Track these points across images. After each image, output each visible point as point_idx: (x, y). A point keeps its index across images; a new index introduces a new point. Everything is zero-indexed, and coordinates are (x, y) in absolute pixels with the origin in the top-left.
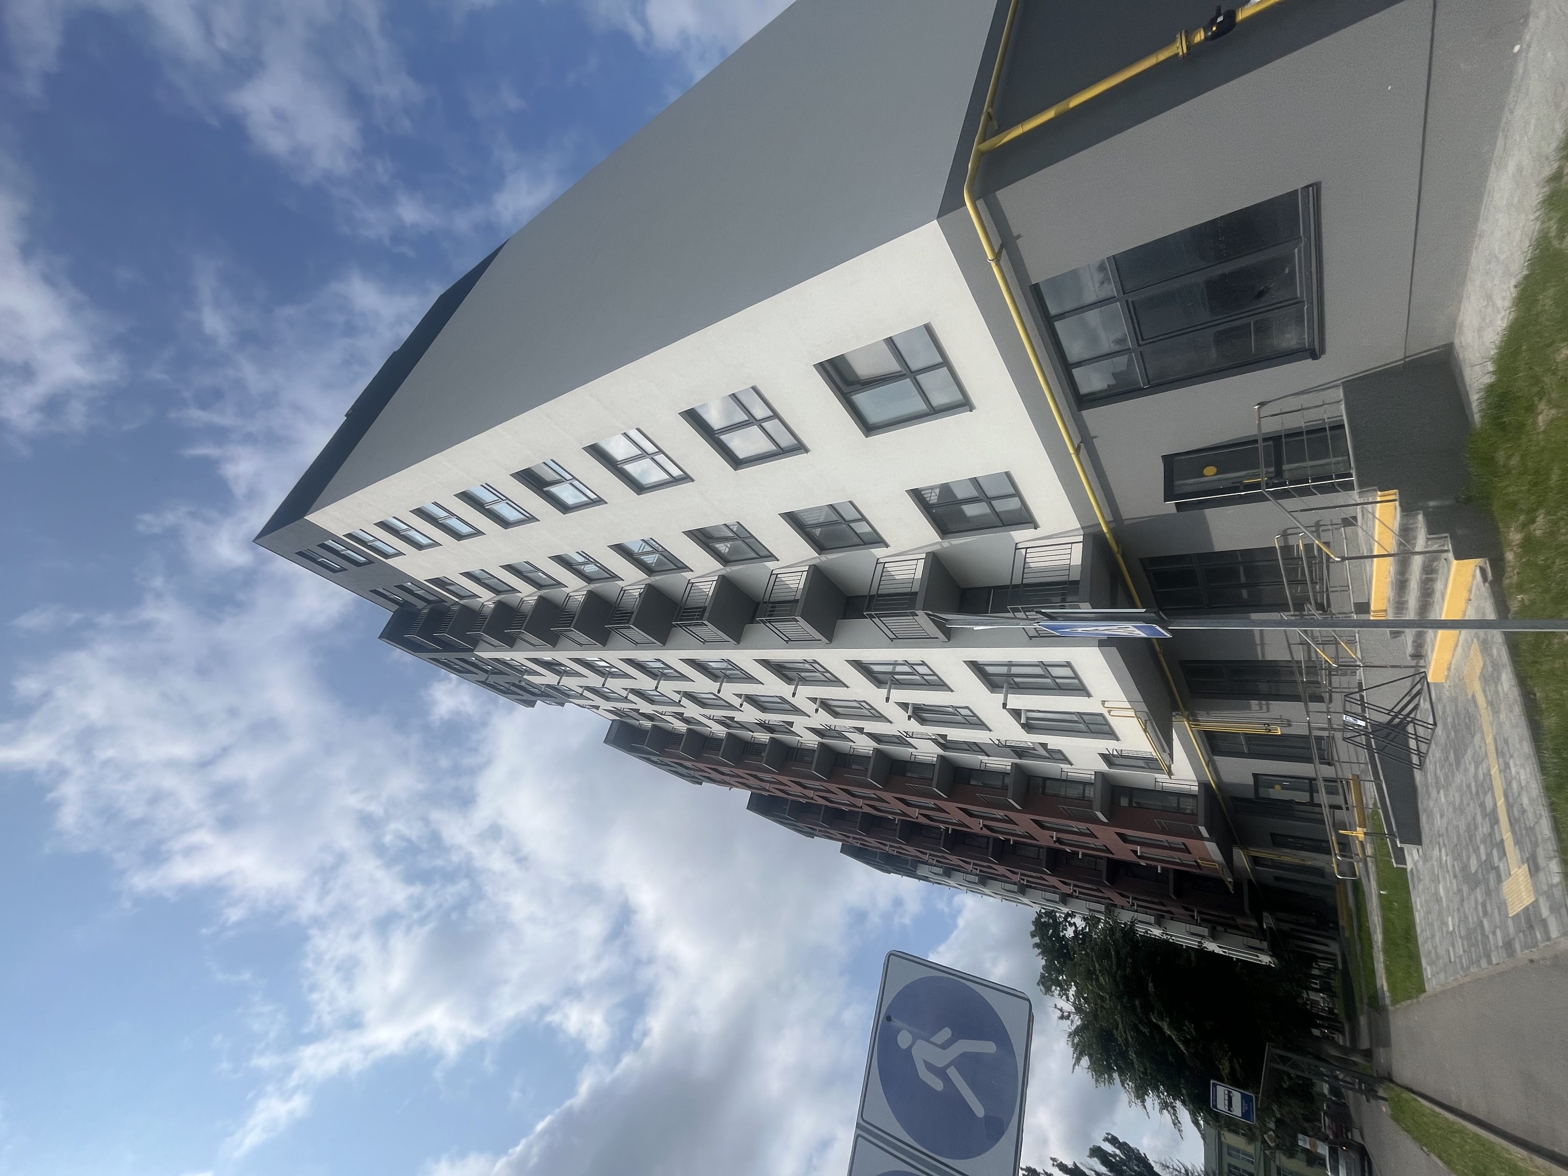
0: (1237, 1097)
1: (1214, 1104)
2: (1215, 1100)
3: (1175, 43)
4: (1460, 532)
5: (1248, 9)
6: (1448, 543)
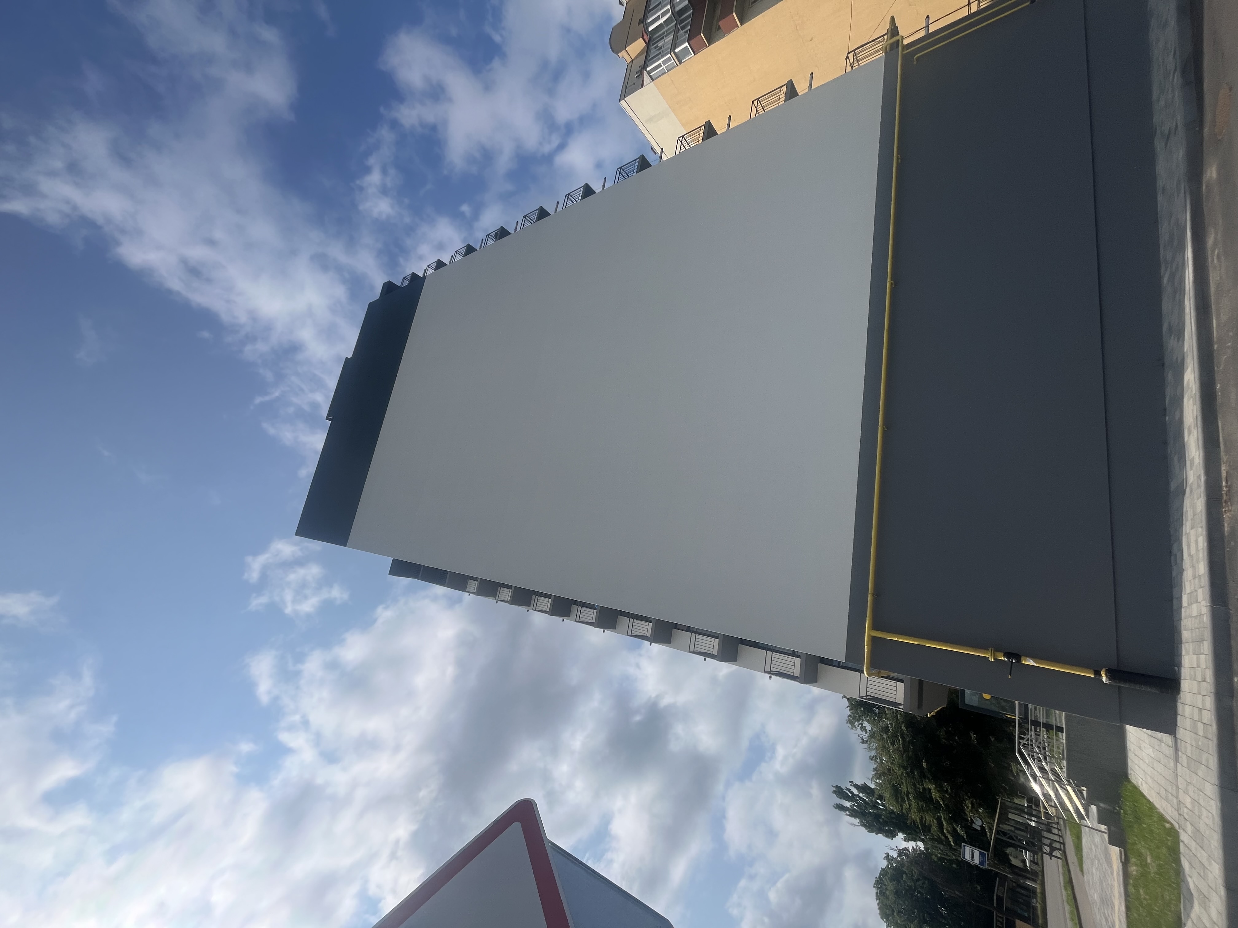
0: (977, 853)
1: (964, 856)
2: (964, 854)
3: (987, 651)
4: (1113, 829)
5: (1028, 661)
6: (1107, 831)
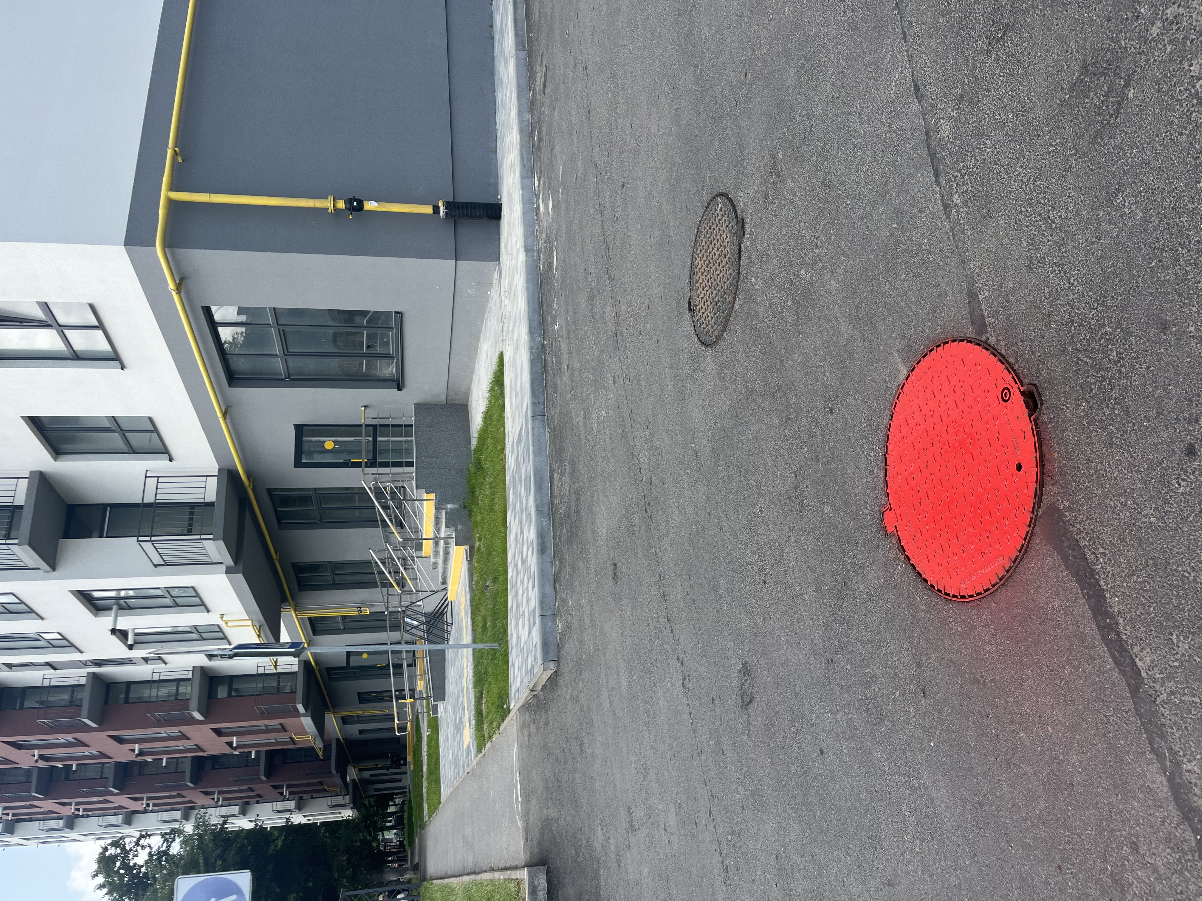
3: (326, 200)
4: (459, 527)
5: (370, 206)
6: (454, 534)
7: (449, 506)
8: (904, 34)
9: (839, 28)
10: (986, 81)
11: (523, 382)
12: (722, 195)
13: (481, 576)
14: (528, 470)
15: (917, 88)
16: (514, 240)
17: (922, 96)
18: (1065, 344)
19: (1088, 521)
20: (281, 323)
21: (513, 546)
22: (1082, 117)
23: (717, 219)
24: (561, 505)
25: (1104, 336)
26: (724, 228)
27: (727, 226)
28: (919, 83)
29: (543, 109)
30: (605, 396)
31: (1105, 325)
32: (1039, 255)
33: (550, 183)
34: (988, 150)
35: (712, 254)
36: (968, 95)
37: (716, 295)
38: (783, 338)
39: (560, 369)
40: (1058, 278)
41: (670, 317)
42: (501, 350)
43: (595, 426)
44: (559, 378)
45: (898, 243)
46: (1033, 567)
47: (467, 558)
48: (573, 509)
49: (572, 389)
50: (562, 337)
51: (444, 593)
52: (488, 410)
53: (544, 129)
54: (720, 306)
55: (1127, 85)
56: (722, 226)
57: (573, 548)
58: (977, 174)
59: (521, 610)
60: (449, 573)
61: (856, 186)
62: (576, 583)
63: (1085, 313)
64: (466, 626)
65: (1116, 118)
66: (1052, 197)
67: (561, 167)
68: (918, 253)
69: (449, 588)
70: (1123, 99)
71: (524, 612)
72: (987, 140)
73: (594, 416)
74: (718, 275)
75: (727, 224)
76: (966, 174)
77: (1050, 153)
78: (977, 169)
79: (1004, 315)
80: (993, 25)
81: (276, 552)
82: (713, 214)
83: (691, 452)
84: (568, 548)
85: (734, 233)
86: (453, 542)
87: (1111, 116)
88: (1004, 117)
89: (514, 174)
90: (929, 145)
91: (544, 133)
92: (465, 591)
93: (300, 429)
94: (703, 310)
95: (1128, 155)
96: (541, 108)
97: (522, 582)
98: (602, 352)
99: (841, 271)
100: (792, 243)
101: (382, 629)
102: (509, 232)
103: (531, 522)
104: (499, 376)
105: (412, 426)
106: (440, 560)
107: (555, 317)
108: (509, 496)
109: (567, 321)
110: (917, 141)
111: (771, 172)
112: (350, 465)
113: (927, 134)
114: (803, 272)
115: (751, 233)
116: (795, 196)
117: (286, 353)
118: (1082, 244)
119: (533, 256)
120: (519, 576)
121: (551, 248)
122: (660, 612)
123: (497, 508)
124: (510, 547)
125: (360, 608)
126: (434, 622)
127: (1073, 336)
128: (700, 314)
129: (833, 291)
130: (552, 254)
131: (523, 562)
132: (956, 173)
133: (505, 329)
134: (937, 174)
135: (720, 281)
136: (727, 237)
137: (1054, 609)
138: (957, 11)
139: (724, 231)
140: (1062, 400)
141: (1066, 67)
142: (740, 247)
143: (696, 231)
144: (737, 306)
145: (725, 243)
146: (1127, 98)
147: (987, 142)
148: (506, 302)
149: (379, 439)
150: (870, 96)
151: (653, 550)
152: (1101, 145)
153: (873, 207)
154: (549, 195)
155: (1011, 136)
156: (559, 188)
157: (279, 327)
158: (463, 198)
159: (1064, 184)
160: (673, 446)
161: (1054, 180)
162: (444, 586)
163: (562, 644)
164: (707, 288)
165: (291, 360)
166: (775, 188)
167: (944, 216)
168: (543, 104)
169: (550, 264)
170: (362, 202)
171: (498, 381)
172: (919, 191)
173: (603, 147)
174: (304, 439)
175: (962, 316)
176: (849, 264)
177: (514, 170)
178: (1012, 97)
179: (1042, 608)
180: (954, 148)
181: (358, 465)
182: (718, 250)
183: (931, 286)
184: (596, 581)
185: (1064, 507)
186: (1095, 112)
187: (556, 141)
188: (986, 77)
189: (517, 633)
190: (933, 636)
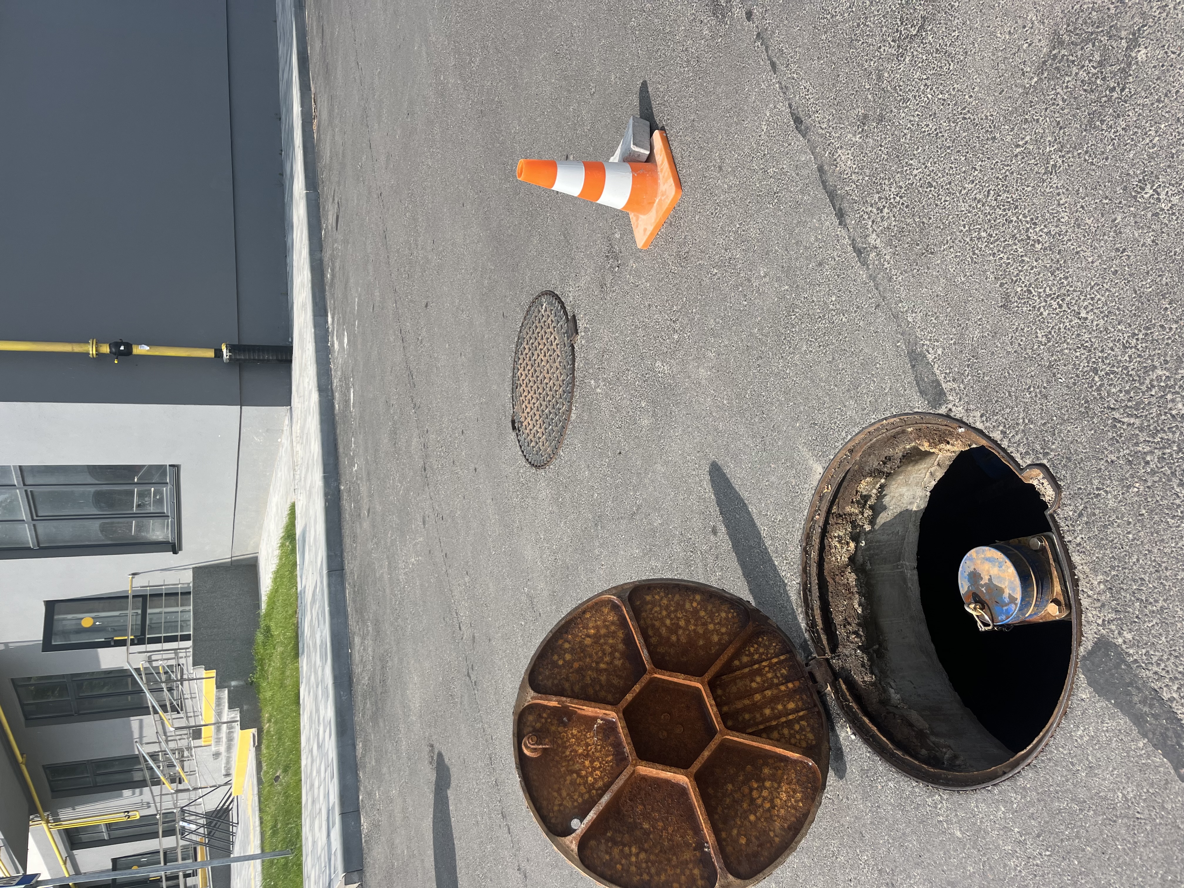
3: (87, 345)
4: (245, 707)
5: (141, 350)
6: (238, 716)
7: (233, 683)
8: (773, 65)
9: (683, 79)
10: (901, 90)
11: (318, 534)
12: (546, 294)
13: (270, 766)
14: (324, 634)
15: (798, 121)
16: (307, 380)
17: (807, 128)
18: (1087, 402)
19: (1172, 660)
20: (27, 483)
21: (307, 727)
22: (1064, 100)
23: (542, 321)
24: (364, 674)
25: (1155, 383)
26: (551, 330)
27: (554, 327)
28: (801, 115)
29: (336, 245)
30: (414, 540)
31: (1155, 367)
32: (1019, 289)
33: (344, 318)
34: (915, 172)
35: (539, 360)
36: (875, 113)
37: (547, 407)
38: (638, 446)
39: (359, 515)
40: (1057, 314)
41: (489, 441)
42: (293, 500)
43: (402, 577)
44: (358, 526)
45: (792, 308)
46: (1081, 737)
47: (254, 744)
48: (378, 679)
49: (375, 536)
50: (361, 479)
51: (229, 787)
52: (278, 570)
53: (337, 264)
54: (552, 419)
55: (1134, 43)
56: (549, 328)
57: (379, 727)
58: (903, 204)
59: (318, 807)
60: (233, 762)
61: (723, 251)
62: (385, 770)
63: (1116, 356)
64: (254, 827)
65: (1122, 90)
66: (1029, 211)
67: (357, 300)
68: (824, 316)
69: (233, 782)
70: (1129, 65)
71: (320, 809)
72: (912, 159)
73: (401, 565)
74: (547, 384)
75: (554, 324)
76: (884, 207)
77: (1016, 156)
78: (901, 197)
79: (972, 376)
80: (902, 24)
81: (22, 754)
82: (536, 317)
83: (523, 598)
84: (374, 727)
85: (564, 333)
86: (237, 726)
87: (1113, 89)
88: (934, 127)
89: (306, 313)
90: (824, 183)
91: (337, 269)
92: (253, 783)
93: (51, 606)
94: (531, 427)
95: (1153, 133)
96: (333, 244)
97: (319, 772)
98: (408, 490)
99: (712, 355)
100: (641, 332)
101: (154, 835)
102: (300, 374)
103: (328, 697)
104: (291, 530)
105: (189, 593)
106: (223, 749)
107: (353, 458)
108: (302, 667)
109: (367, 460)
110: (807, 181)
111: (607, 256)
112: (112, 644)
113: (821, 169)
114: (658, 364)
115: (586, 330)
116: (639, 277)
117: (35, 518)
118: (1093, 262)
119: (328, 396)
120: (315, 763)
121: (347, 385)
122: (492, 806)
123: (288, 682)
124: (304, 728)
125: (128, 812)
126: (216, 824)
127: (1098, 390)
128: (527, 431)
129: (703, 382)
130: (349, 391)
131: (319, 747)
132: (870, 209)
133: (297, 477)
134: (841, 215)
135: (551, 390)
136: (555, 339)
137: (1127, 800)
138: (845, 21)
139: (552, 333)
140: (1096, 482)
141: (1026, 45)
142: (573, 348)
143: (516, 339)
144: (573, 416)
145: (554, 346)
146: (1137, 62)
147: (911, 162)
148: (298, 448)
149: (149, 611)
150: (733, 144)
151: (480, 725)
152: (1102, 130)
153: (751, 271)
154: (343, 330)
155: (949, 147)
156: (354, 321)
157: (26, 488)
158: (249, 340)
159: (1048, 190)
160: (501, 593)
161: (1029, 189)
162: (228, 779)
163: (368, 848)
164: (534, 401)
165: (41, 526)
166: (614, 274)
167: (859, 264)
168: (336, 241)
169: (347, 401)
170: (131, 345)
171: (290, 535)
172: (817, 239)
173: (402, 270)
174: (56, 617)
175: (903, 386)
176: (722, 344)
177: (306, 310)
178: (944, 100)
179: (1105, 798)
180: (863, 179)
181: (122, 643)
182: (545, 356)
183: (848, 354)
184: (409, 767)
185: (1125, 642)
186: (1085, 90)
187: (351, 274)
188: (900, 86)
189: (313, 836)
190: (913, 843)
